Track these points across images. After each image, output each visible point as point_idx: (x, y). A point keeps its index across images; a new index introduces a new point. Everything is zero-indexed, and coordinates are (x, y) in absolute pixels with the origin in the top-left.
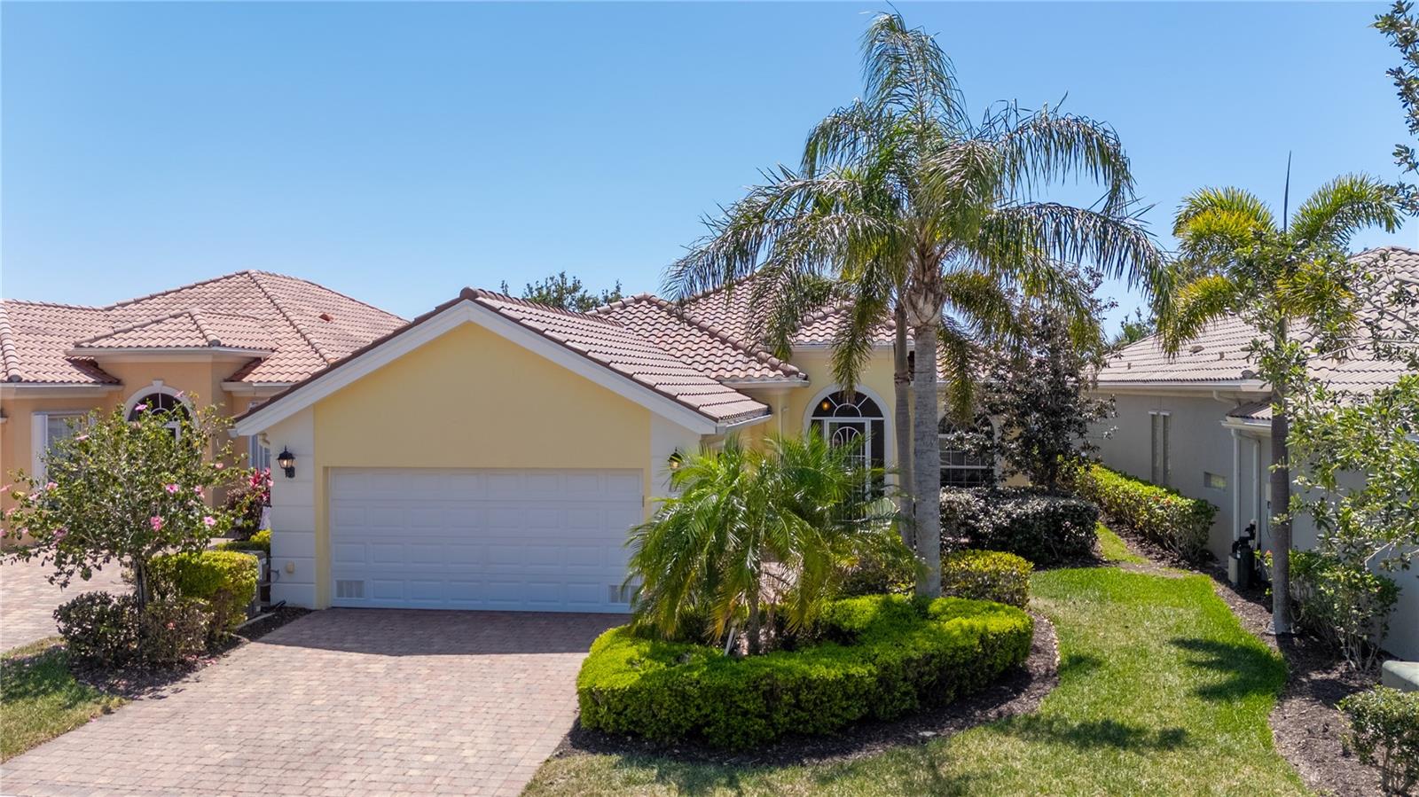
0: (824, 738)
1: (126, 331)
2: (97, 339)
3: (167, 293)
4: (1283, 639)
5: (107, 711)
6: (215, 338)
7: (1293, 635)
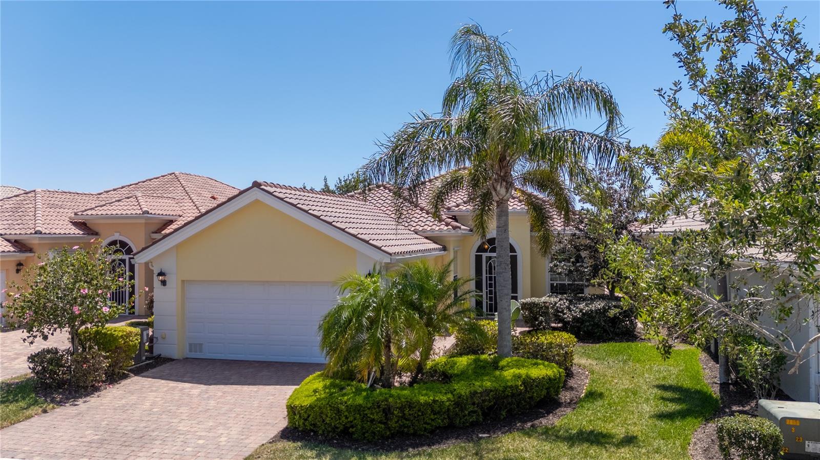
0: (420, 436)
1: (101, 206)
2: (86, 210)
3: (131, 185)
4: (724, 386)
5: (45, 411)
6: (147, 209)
7: (730, 384)
